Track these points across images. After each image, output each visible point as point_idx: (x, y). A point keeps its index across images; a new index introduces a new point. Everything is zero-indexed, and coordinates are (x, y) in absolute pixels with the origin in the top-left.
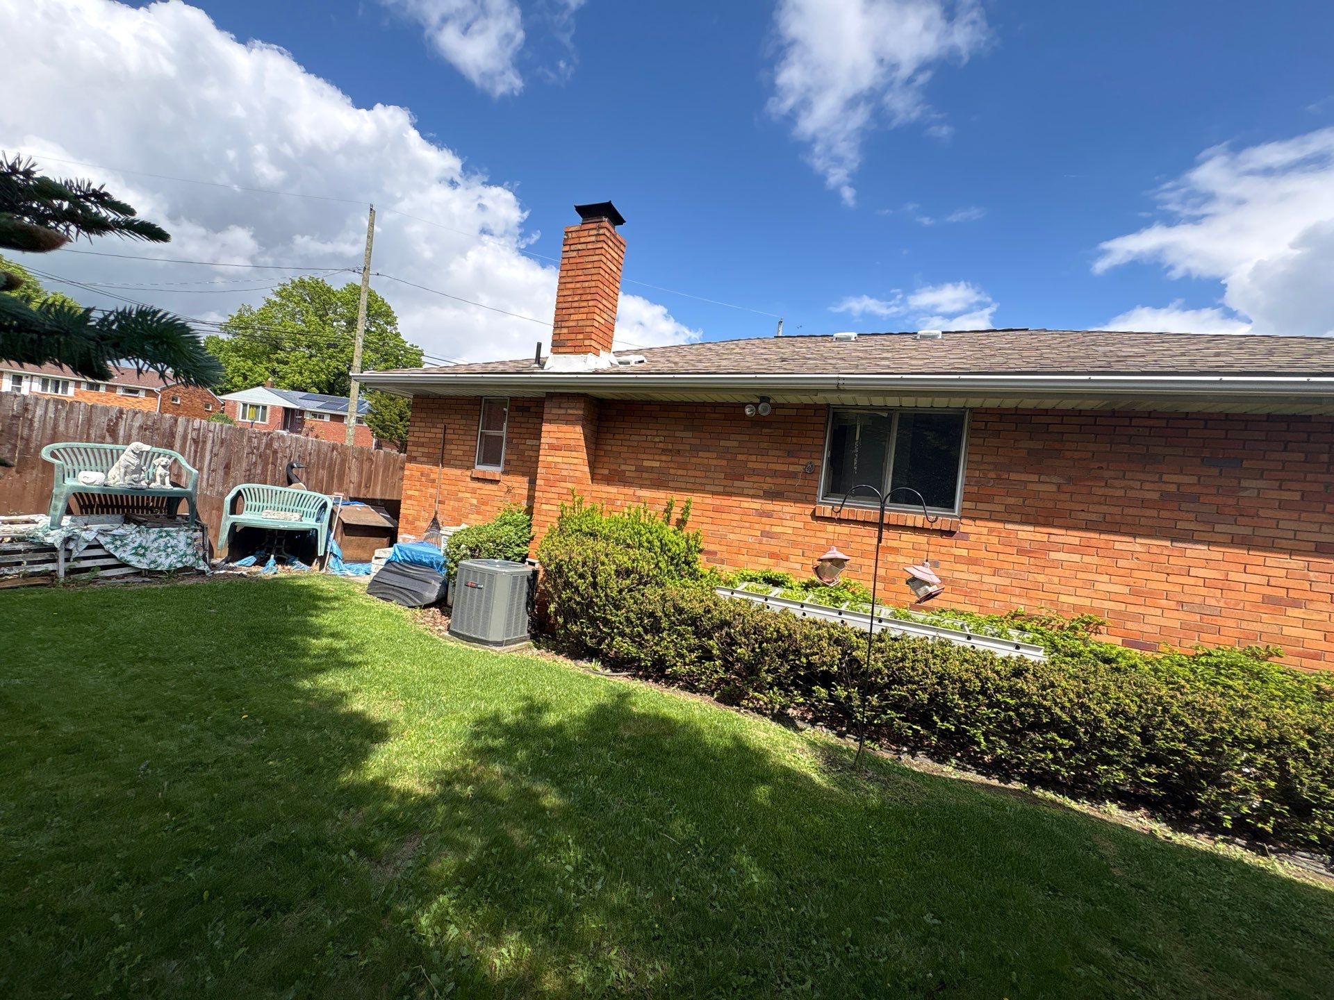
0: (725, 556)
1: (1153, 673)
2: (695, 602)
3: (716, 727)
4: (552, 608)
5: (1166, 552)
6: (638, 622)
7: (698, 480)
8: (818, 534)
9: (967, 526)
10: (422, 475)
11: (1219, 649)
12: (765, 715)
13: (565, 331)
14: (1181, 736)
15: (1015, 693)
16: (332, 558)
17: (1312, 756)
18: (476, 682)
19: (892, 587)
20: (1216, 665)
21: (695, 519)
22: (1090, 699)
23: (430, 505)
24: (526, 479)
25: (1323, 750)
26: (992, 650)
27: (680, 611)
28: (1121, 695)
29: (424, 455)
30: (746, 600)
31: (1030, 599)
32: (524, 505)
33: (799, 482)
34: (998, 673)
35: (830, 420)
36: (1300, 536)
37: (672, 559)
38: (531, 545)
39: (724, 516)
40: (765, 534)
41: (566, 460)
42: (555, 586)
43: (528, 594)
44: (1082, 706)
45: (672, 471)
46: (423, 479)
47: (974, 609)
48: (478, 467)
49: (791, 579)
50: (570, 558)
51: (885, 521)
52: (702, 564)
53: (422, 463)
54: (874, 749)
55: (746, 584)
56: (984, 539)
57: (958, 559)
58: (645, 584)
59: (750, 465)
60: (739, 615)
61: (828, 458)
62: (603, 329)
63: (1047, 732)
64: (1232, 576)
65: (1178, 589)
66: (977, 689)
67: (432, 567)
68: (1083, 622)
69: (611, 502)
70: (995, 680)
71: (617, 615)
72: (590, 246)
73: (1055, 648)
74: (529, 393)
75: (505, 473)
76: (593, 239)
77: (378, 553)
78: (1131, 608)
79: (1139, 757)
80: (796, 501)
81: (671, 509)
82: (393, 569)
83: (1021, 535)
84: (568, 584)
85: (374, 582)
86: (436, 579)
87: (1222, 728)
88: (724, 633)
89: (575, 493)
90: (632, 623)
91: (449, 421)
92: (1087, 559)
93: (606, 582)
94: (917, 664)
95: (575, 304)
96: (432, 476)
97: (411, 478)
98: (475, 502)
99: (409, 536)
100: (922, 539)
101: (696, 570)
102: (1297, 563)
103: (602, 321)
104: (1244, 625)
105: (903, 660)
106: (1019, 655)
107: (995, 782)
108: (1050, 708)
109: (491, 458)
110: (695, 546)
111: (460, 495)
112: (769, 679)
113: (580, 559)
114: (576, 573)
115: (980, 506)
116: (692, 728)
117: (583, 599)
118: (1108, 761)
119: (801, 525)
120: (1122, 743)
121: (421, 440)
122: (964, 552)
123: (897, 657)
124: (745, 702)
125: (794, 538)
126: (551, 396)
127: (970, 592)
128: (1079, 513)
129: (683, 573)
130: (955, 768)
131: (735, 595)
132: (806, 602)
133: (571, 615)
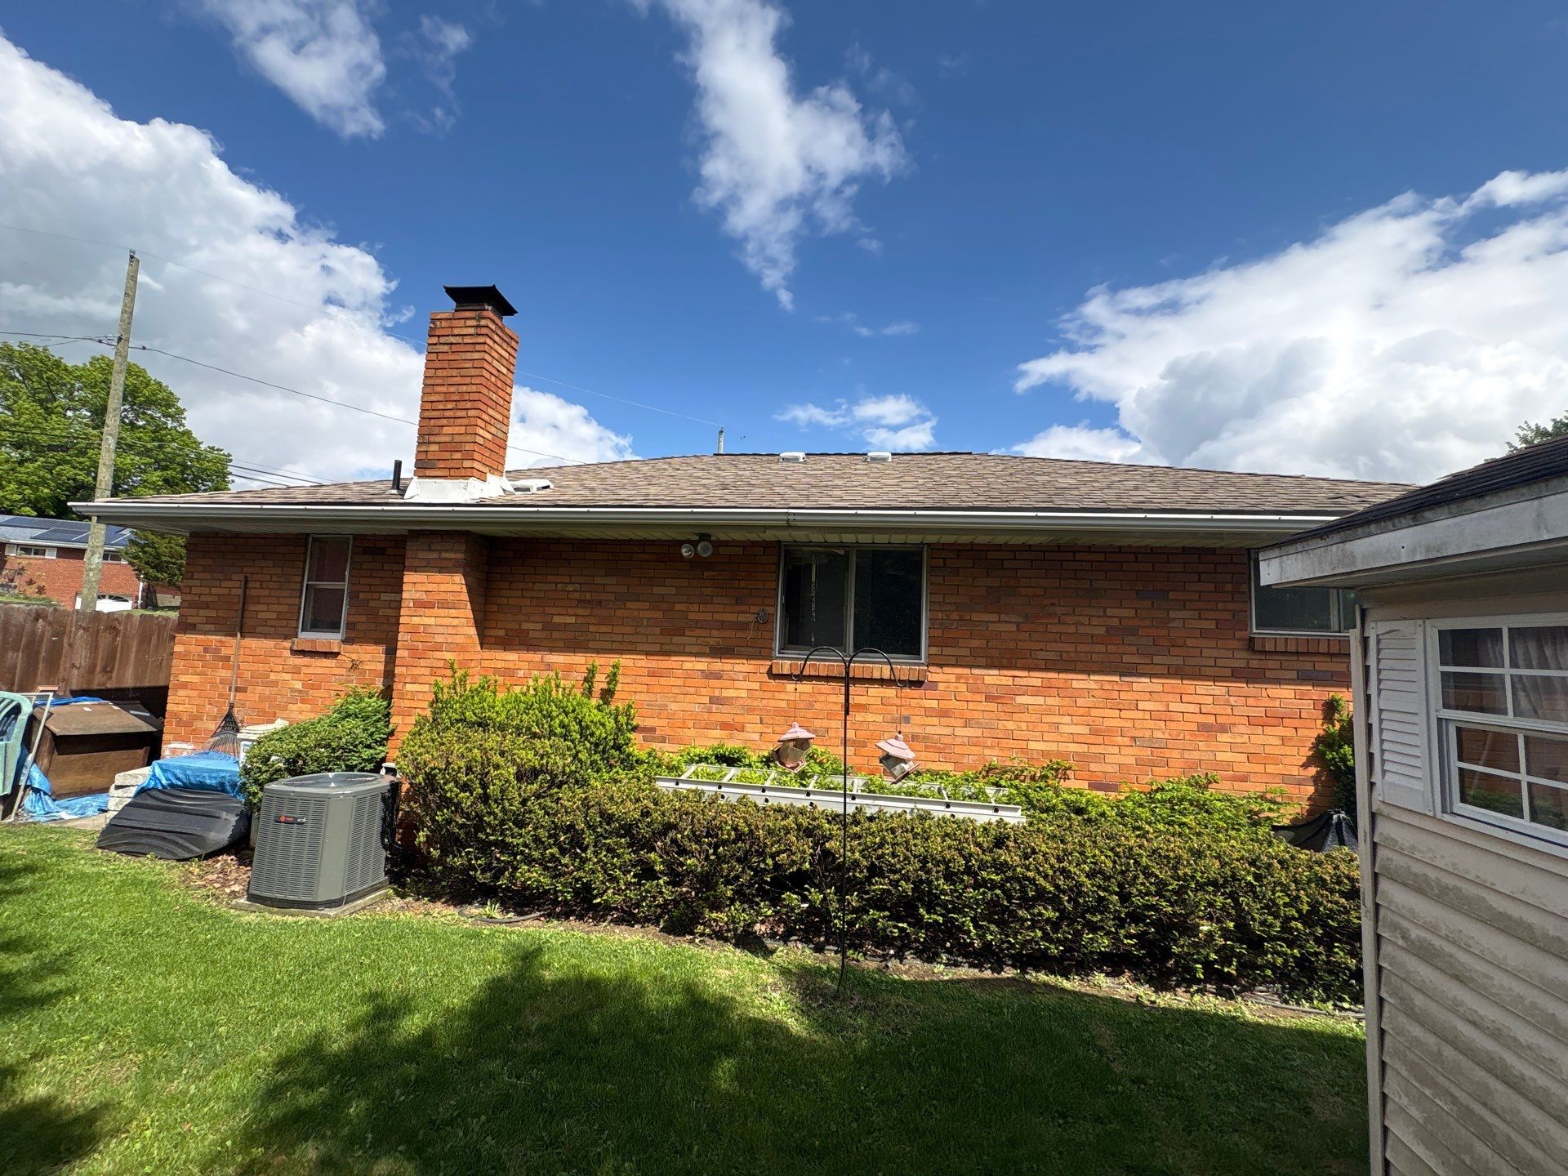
0: (667, 731)
1: (1119, 819)
2: (628, 803)
3: (663, 978)
4: (422, 837)
5: (1116, 688)
6: (551, 841)
7: (626, 638)
8: (777, 695)
9: (935, 675)
10: (206, 650)
11: (1169, 781)
12: (726, 940)
13: (435, 447)
14: (1153, 888)
15: (1001, 867)
16: (31, 796)
17: (1258, 889)
18: (286, 985)
19: (864, 751)
20: (1170, 801)
21: (626, 688)
22: (1070, 862)
23: (221, 696)
24: (381, 648)
25: (1265, 881)
26: (972, 817)
27: (608, 818)
28: (1097, 852)
29: (209, 620)
30: (695, 791)
31: (1002, 749)
32: (379, 684)
33: (750, 634)
34: (979, 845)
35: (782, 558)
36: (1220, 662)
37: (597, 745)
38: (390, 744)
39: (663, 681)
40: (713, 700)
41: (440, 621)
42: (426, 806)
43: (384, 819)
44: (1063, 871)
45: (592, 628)
46: (208, 656)
47: (949, 767)
48: (303, 635)
49: (750, 753)
50: (448, 763)
51: (851, 675)
52: (638, 747)
53: (205, 633)
54: (857, 961)
55: (694, 767)
56: (952, 687)
57: (929, 712)
58: (559, 787)
59: (692, 616)
60: (687, 814)
61: (782, 605)
62: (490, 446)
63: (1033, 907)
64: (1172, 707)
65: (1129, 724)
66: (962, 869)
67: (224, 790)
68: (1052, 769)
69: (508, 672)
70: (978, 855)
71: (521, 835)
72: (467, 340)
73: (1031, 804)
74: (384, 530)
75: (347, 641)
76: (472, 331)
77: (120, 779)
78: (1094, 749)
79: (1119, 918)
80: (749, 657)
81: (593, 677)
82: (150, 802)
83: (988, 680)
84: (446, 802)
85: (112, 827)
86: (229, 810)
87: (1185, 874)
88: (668, 840)
89: (455, 666)
90: (543, 843)
91: (252, 570)
92: (1050, 701)
93: (502, 791)
94: (898, 848)
95: (448, 414)
96: (224, 652)
97: (184, 656)
98: (299, 685)
99: (184, 746)
100: (890, 692)
101: (629, 755)
102: (1219, 689)
103: (489, 436)
104: (1187, 755)
105: (881, 845)
106: (998, 818)
107: (988, 974)
108: (1034, 879)
109: (324, 620)
110: (627, 724)
111: (273, 676)
112: (729, 893)
113: (462, 763)
114: (456, 783)
115: (946, 651)
116: (630, 986)
117: (468, 819)
118: (1094, 928)
119: (756, 686)
120: (1103, 906)
121: (203, 598)
122: (934, 704)
123: (875, 843)
124: (700, 928)
125: (749, 702)
126: (416, 535)
127: (944, 748)
128: (1038, 653)
129: (612, 762)
130: (946, 965)
131: (681, 785)
132: (768, 784)
133: (450, 844)
